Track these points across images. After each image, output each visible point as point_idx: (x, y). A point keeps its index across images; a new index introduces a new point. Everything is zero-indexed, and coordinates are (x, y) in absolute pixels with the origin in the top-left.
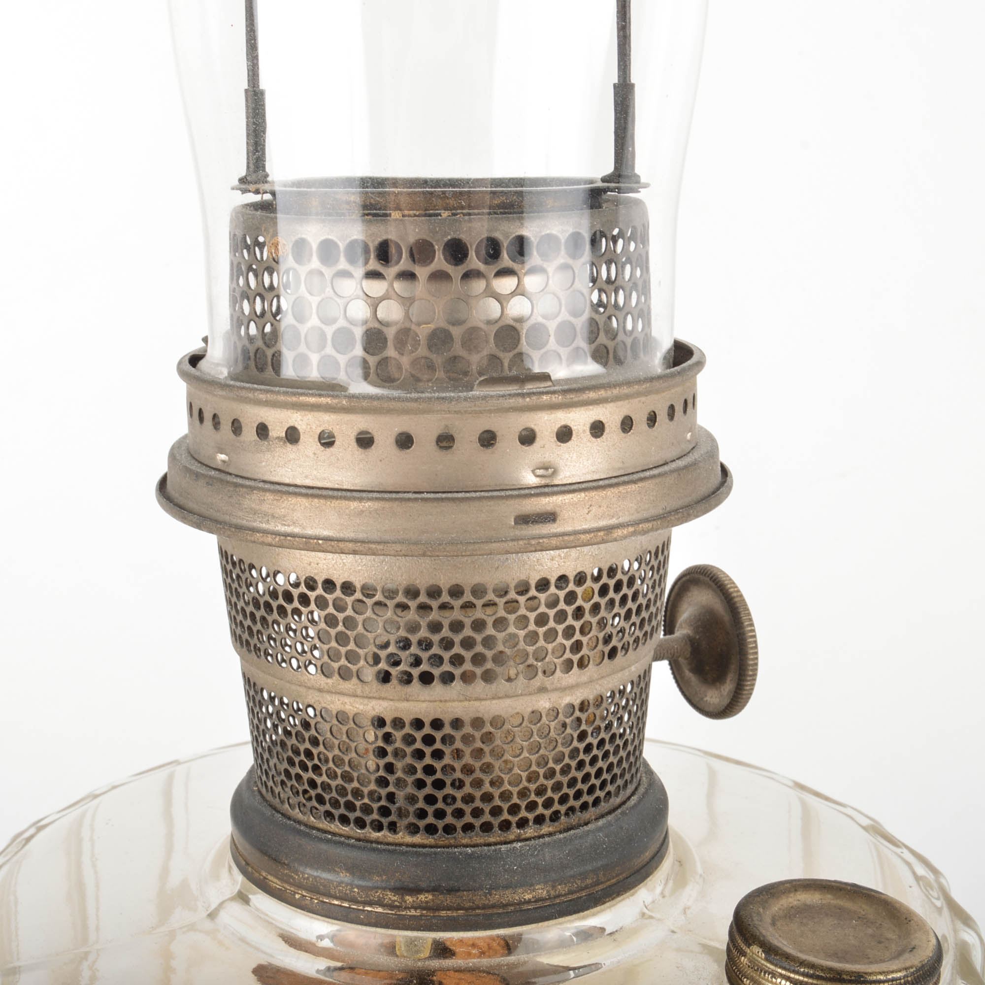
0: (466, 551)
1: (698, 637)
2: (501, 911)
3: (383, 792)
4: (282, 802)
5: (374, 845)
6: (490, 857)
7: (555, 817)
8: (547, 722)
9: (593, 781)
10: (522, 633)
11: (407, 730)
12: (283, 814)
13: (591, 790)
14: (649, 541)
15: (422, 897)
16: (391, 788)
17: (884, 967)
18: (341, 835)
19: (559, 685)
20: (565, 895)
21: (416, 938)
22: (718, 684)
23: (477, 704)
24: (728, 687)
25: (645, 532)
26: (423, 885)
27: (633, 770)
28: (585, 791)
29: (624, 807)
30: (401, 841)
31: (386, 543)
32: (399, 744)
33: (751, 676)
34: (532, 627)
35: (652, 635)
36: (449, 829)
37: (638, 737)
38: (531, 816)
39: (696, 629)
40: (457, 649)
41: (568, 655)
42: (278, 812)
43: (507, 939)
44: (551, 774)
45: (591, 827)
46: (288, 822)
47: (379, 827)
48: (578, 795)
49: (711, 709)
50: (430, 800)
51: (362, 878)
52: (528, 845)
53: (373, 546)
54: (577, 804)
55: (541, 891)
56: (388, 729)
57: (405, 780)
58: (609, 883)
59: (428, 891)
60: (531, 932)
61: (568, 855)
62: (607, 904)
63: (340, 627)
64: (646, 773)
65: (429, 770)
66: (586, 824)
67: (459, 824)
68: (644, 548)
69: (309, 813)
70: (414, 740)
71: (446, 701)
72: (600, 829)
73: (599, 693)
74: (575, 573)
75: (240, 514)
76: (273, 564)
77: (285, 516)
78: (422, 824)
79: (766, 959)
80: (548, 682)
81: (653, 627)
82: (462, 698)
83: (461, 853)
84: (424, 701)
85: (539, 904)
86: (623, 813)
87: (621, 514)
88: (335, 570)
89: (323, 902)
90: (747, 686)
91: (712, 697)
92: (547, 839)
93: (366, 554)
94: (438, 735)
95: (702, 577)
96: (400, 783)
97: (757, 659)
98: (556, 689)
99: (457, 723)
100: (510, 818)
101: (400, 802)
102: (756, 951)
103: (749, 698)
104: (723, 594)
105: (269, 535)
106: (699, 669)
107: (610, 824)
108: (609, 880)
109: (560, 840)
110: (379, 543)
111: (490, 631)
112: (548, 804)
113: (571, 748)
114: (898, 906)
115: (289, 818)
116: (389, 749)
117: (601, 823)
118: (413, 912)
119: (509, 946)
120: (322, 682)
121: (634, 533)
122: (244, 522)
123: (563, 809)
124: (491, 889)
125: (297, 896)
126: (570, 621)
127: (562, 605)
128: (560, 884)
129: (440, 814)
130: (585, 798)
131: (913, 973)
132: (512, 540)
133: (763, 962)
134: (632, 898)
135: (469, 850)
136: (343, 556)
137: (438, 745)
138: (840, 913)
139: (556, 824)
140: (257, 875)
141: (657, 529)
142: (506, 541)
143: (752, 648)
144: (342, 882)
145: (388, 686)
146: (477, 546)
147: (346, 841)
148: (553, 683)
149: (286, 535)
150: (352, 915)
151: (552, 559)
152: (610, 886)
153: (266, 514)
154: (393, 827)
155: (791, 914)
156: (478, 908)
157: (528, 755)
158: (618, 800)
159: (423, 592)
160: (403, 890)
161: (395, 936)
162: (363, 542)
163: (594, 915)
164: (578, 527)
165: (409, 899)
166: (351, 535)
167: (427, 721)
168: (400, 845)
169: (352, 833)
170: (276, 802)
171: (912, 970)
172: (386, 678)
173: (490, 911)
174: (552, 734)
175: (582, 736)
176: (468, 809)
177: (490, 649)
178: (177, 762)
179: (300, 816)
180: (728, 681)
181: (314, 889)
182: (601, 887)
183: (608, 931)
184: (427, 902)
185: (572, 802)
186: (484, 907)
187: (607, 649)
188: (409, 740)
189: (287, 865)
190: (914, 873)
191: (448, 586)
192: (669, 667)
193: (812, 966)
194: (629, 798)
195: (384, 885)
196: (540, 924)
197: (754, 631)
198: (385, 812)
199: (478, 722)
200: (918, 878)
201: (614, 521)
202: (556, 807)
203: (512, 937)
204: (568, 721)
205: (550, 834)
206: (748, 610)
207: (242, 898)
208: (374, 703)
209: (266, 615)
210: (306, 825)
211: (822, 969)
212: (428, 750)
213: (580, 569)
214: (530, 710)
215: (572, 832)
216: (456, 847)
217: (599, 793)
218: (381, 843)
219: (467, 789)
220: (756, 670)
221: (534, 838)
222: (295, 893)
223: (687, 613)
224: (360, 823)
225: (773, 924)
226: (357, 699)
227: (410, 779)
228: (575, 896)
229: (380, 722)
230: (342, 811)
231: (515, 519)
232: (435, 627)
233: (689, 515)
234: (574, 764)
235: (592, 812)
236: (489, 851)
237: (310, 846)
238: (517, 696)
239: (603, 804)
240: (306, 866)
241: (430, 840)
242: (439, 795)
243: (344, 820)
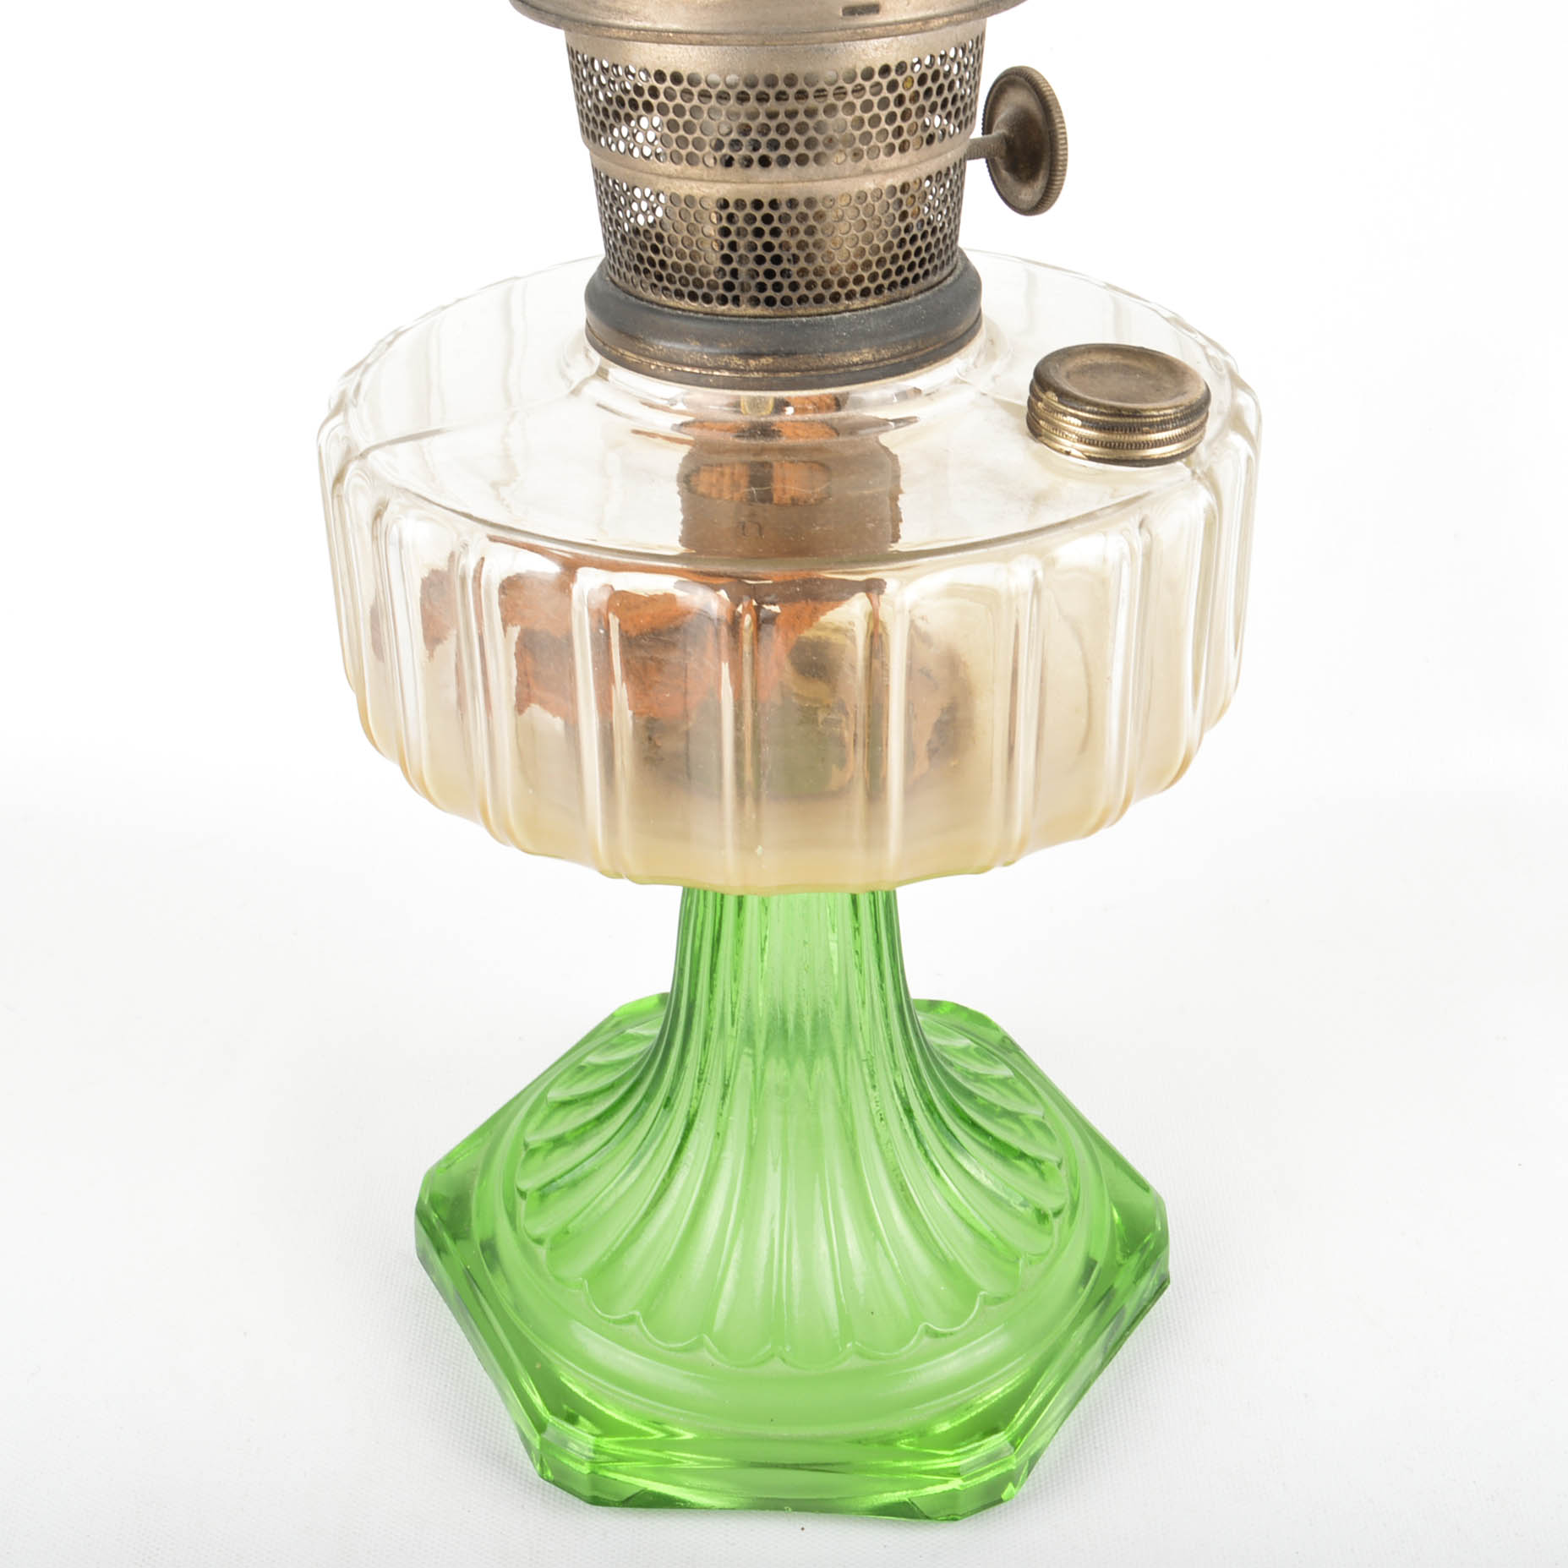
0: (800, 40)
1: (1012, 136)
2: (832, 372)
3: (728, 268)
4: (635, 286)
5: (720, 318)
6: (822, 325)
7: (879, 290)
8: (872, 202)
9: (913, 258)
10: (849, 118)
11: (749, 210)
12: (636, 297)
13: (911, 267)
14: (964, 33)
15: (763, 361)
16: (734, 265)
17: (1157, 405)
18: (690, 311)
19: (882, 168)
20: (888, 359)
21: (760, 398)
22: (1031, 182)
23: (809, 185)
24: (1040, 184)
25: (958, 23)
26: (764, 350)
27: (950, 253)
28: (906, 267)
29: (941, 286)
30: (744, 313)
31: (728, 34)
32: (741, 224)
33: (1060, 171)
34: (858, 113)
35: (966, 125)
36: (786, 301)
37: (955, 221)
38: (858, 289)
39: (1012, 128)
40: (792, 134)
41: (890, 139)
42: (631, 295)
43: (838, 396)
44: (876, 250)
45: (911, 300)
46: (642, 303)
47: (723, 300)
48: (900, 271)
49: (1025, 206)
50: (770, 274)
51: (710, 345)
52: (857, 315)
53: (718, 37)
54: (899, 279)
55: (867, 355)
56: (731, 210)
57: (746, 256)
58: (927, 350)
59: (768, 355)
60: (856, 391)
61: (891, 324)
62: (925, 369)
63: (687, 117)
64: (961, 259)
65: (768, 247)
66: (907, 298)
67: (795, 296)
68: (959, 41)
69: (661, 293)
70: (754, 219)
71: (782, 182)
72: (919, 303)
73: (918, 176)
74: (896, 63)
75: (596, 12)
76: (625, 60)
77: (637, 12)
78: (762, 296)
79: (1059, 402)
80: (873, 165)
81: (968, 117)
82: (796, 179)
83: (796, 322)
84: (763, 183)
85: (866, 367)
86: (940, 290)
87: (937, 6)
88: (682, 63)
89: (676, 370)
90: (1057, 180)
91: (1025, 195)
92: (872, 310)
93: (712, 45)
94: (776, 215)
95: (1018, 78)
96: (742, 260)
97: (1066, 155)
98: (879, 172)
99: (792, 203)
100: (839, 290)
101: (743, 277)
102: (1052, 397)
103: (1059, 193)
104: (1037, 93)
105: (624, 31)
106: (1013, 168)
107: (928, 299)
108: (927, 348)
109: (883, 310)
110: (723, 34)
111: (821, 116)
112: (873, 277)
113: (893, 226)
114: (1177, 363)
115: (642, 299)
116: (733, 228)
117: (920, 297)
118: (756, 375)
119: (838, 403)
120: (671, 169)
121: (948, 24)
122: (600, 20)
123: (886, 283)
124: (825, 351)
125: (653, 367)
126: (892, 108)
127: (885, 93)
128: (884, 349)
129: (778, 287)
130: (906, 274)
131: (1182, 411)
132: (841, 30)
133: (1057, 405)
134: (947, 365)
135: (804, 319)
136: (690, 47)
137: (776, 224)
138: (1127, 370)
139: (881, 297)
140: (614, 352)
141: (969, 20)
142: (835, 30)
143: (1062, 144)
144: (693, 350)
145: (731, 170)
146: (810, 35)
147: (696, 315)
148: (876, 166)
149: (639, 30)
150: (703, 380)
151: (876, 49)
152: (927, 354)
153: (619, 11)
154: (736, 300)
155: (1083, 370)
156: (813, 370)
157: (855, 232)
158: (936, 279)
159: (761, 82)
160: (746, 355)
161: (739, 397)
162: (708, 34)
163: (913, 377)
164: (899, 18)
165: (752, 363)
166: (698, 28)
167: (766, 202)
168: (743, 316)
169: (700, 309)
170: (630, 287)
171: (1181, 408)
172: (729, 162)
173: (823, 373)
174: (876, 213)
175: (904, 216)
176: (802, 282)
177: (822, 133)
178: (517, 278)
179: (653, 297)
180: (1041, 178)
181: (668, 359)
182: (921, 353)
183: (924, 393)
184: (768, 365)
185: (894, 277)
186: (818, 369)
187: (925, 136)
188: (750, 219)
189: (643, 339)
190: (1206, 355)
191: (783, 75)
192: (986, 165)
193: (1097, 405)
194: (945, 278)
195: (730, 351)
196: (867, 384)
197: (1064, 128)
198: (729, 287)
199: (810, 202)
200: (1208, 357)
201: (931, 13)
202: (880, 281)
203: (841, 395)
204: (890, 201)
205: (875, 306)
206: (1059, 108)
207: (602, 374)
208: (719, 186)
209: (618, 109)
210: (658, 304)
211: (1105, 407)
212: (767, 229)
213: (900, 60)
214: (856, 190)
215: (894, 305)
216: (792, 317)
217: (918, 270)
218: (726, 316)
219: (802, 263)
220: (1066, 165)
221: (861, 309)
222: (650, 364)
223: (1004, 113)
224: (707, 299)
225: (1068, 376)
226: (704, 184)
227: (751, 256)
228: (897, 361)
229: (724, 204)
230: (691, 288)
231: (843, 11)
232: (772, 115)
233: (999, 7)
234: (896, 241)
235: (911, 288)
236: (821, 320)
237: (662, 322)
238: (845, 177)
239: (921, 280)
240: (661, 338)
241: (769, 311)
242: (777, 269)
243: (693, 297)
